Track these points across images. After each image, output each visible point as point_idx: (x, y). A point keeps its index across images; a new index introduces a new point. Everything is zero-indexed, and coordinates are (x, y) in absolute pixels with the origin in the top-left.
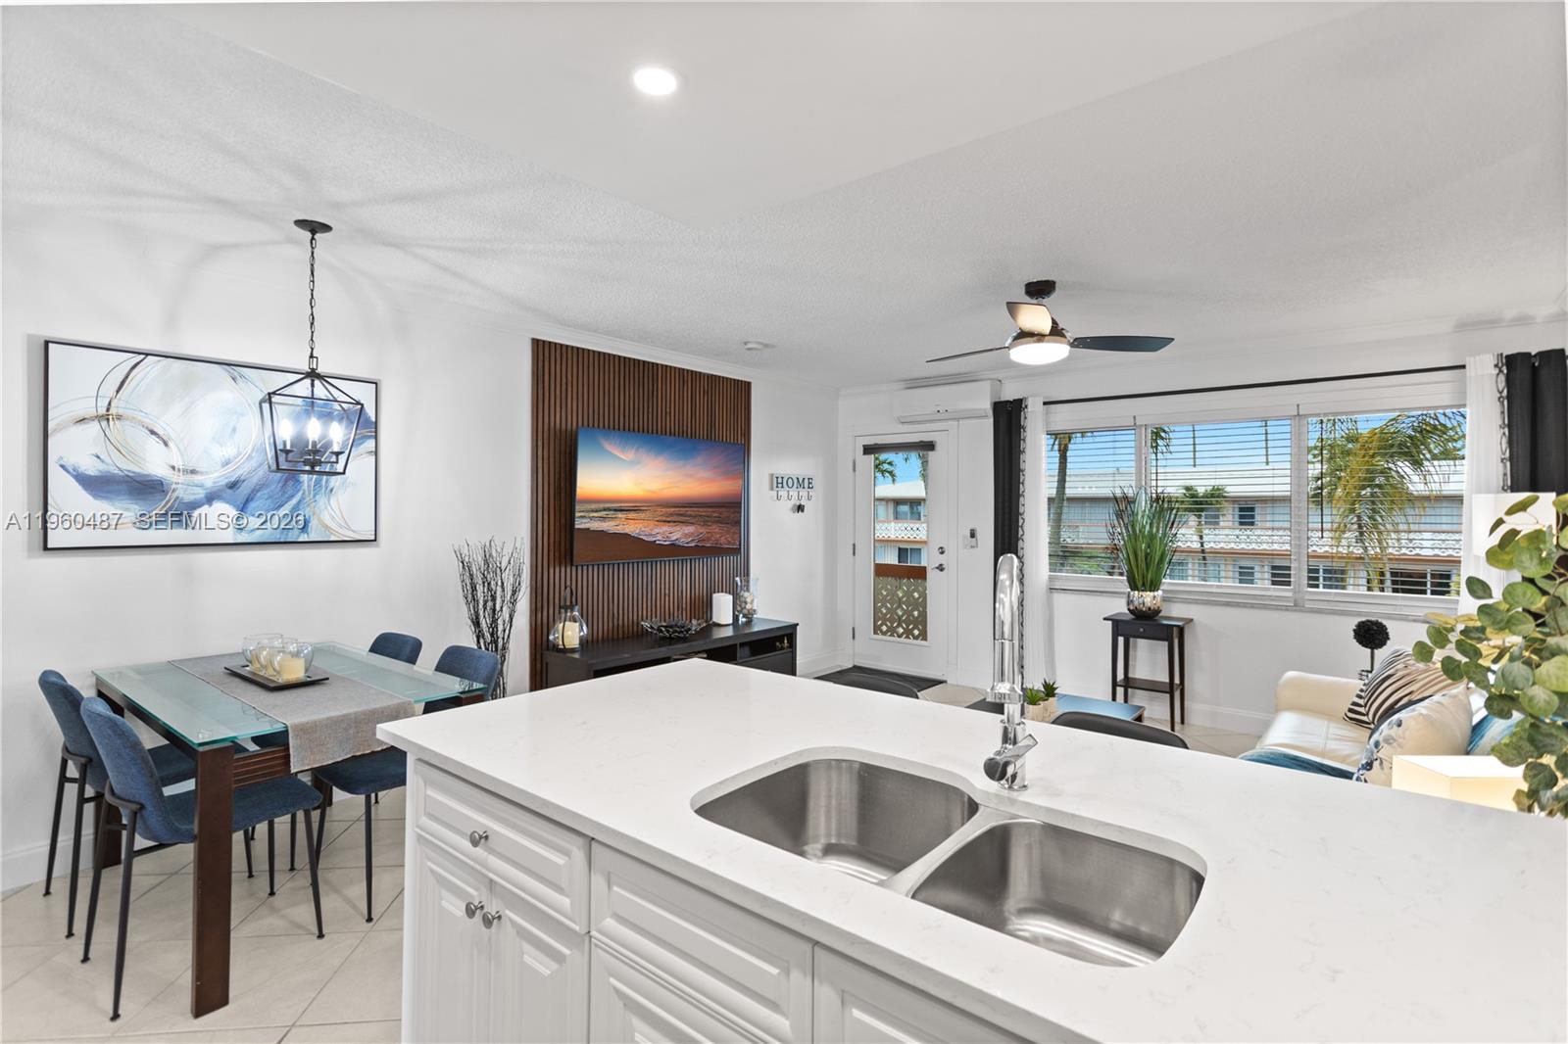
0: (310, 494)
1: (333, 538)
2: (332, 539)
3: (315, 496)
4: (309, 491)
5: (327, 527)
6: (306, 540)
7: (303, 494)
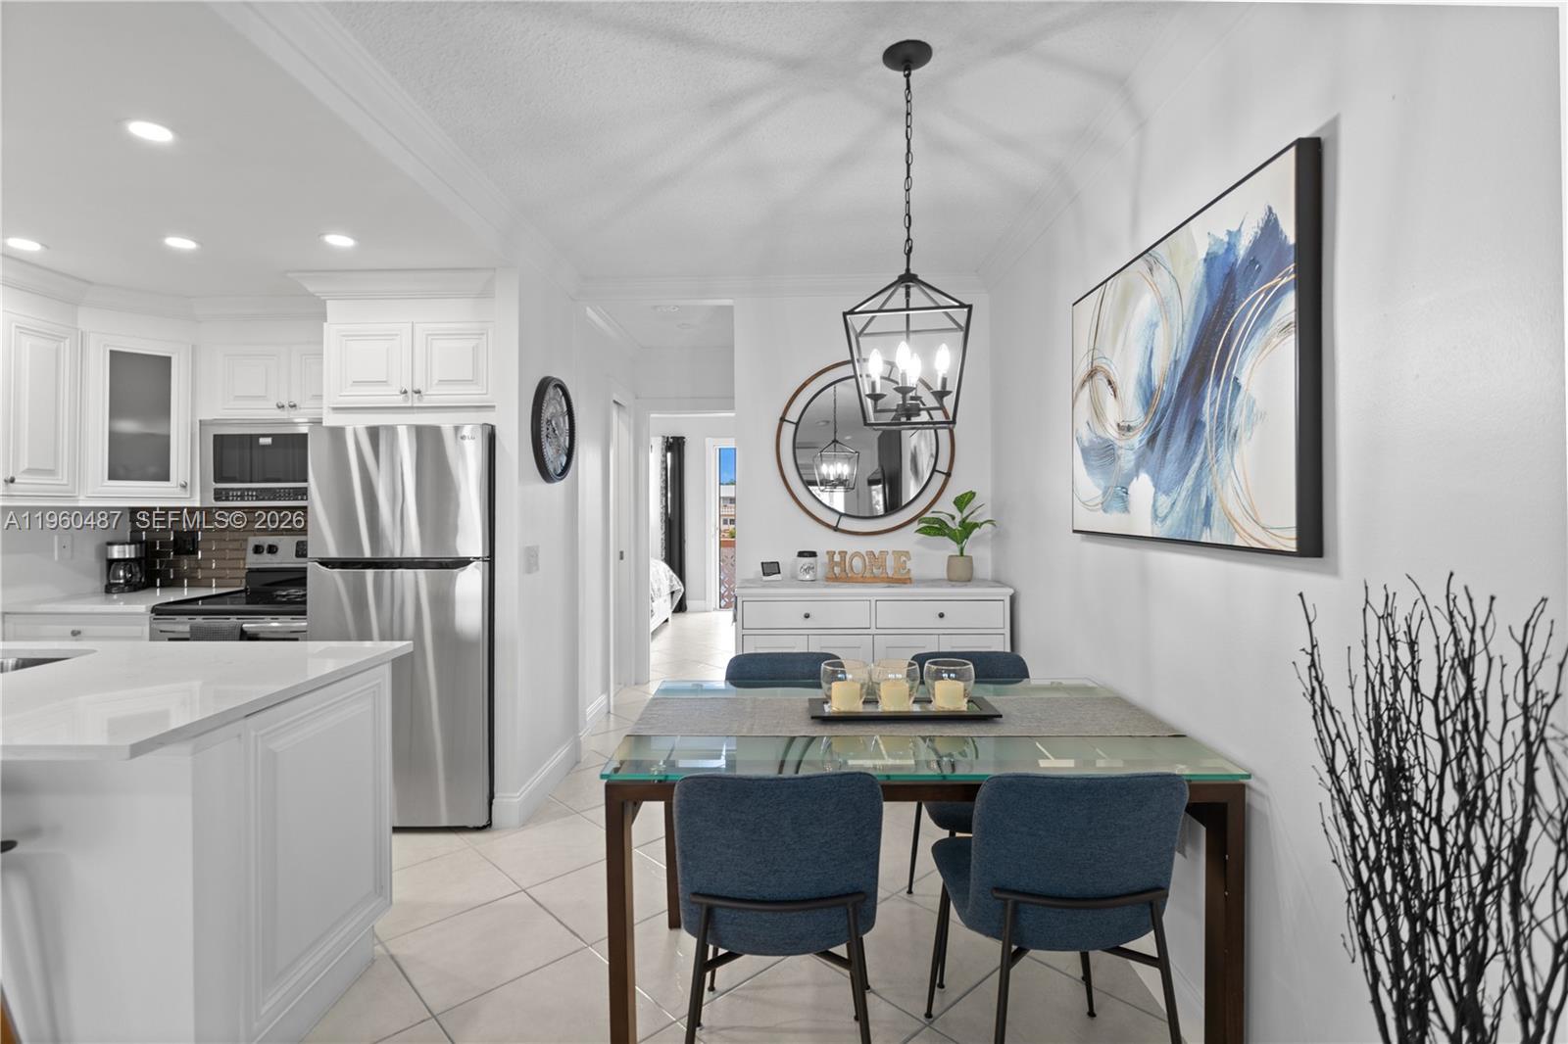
0: (1211, 447)
1: (1238, 542)
2: (1236, 544)
3: (1217, 450)
4: (1211, 442)
5: (1230, 519)
6: (1209, 541)
7: (1206, 447)
